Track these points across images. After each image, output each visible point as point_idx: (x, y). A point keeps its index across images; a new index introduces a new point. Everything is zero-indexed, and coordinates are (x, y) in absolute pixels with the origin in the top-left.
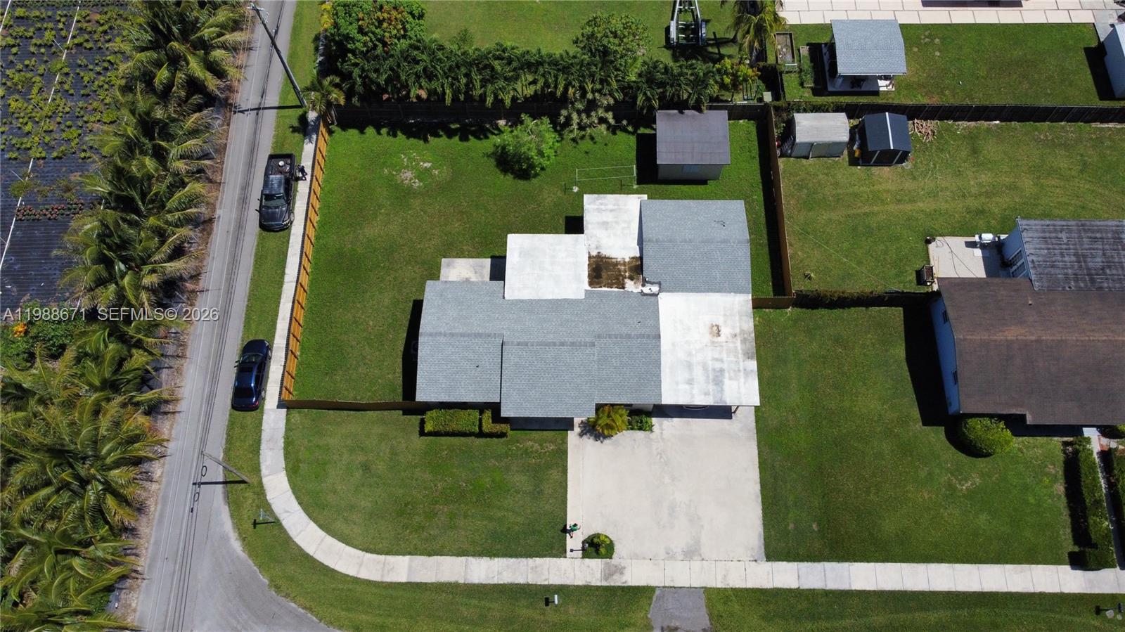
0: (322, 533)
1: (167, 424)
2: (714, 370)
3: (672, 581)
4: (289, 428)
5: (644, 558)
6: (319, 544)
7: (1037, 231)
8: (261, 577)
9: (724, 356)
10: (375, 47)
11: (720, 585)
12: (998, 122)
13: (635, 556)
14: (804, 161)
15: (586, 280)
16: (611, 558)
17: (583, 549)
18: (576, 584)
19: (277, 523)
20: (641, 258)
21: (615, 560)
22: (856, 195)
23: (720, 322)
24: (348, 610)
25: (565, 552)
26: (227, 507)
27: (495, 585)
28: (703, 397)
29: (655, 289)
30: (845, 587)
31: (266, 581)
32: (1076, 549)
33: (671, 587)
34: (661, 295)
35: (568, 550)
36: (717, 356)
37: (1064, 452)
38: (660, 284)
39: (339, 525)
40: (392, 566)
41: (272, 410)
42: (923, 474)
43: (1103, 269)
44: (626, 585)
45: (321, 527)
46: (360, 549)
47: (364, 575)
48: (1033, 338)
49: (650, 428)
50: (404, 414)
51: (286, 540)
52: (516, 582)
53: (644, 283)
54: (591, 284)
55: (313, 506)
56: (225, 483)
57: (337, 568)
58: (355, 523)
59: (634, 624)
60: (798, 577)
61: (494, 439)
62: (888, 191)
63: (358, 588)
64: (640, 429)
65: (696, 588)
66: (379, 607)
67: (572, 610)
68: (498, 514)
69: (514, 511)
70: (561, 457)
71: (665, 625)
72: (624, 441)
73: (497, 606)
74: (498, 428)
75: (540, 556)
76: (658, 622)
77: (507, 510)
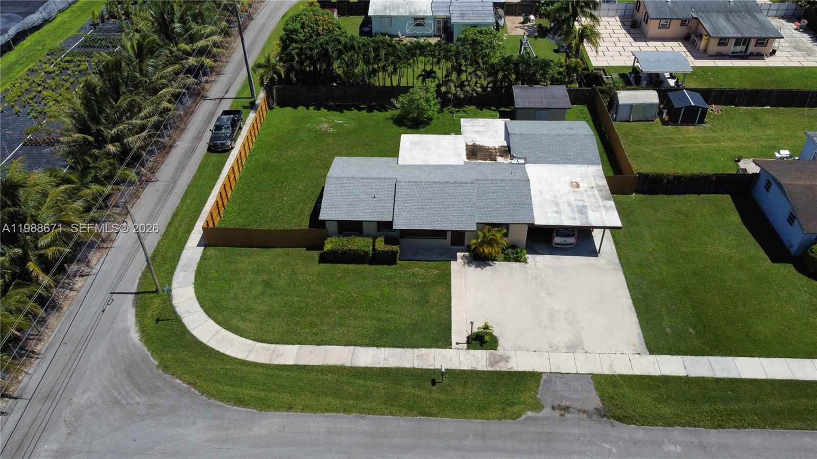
0: (218, 327)
1: (98, 255)
2: (578, 206)
3: (558, 368)
4: (203, 258)
5: (528, 350)
6: (214, 335)
8: (152, 359)
9: (585, 199)
10: (312, 37)
11: (606, 372)
12: (768, 107)
13: (517, 349)
14: (627, 123)
15: (464, 156)
16: (496, 349)
17: (468, 342)
18: (462, 368)
19: (177, 319)
20: (509, 147)
21: (500, 351)
22: (672, 139)
23: (578, 180)
24: (232, 385)
25: (451, 344)
26: (134, 310)
27: (380, 368)
29: (522, 161)
30: (734, 375)
31: (156, 363)
33: (559, 373)
34: (527, 165)
35: (454, 342)
36: (578, 198)
38: (525, 159)
39: (235, 322)
40: (280, 353)
41: (193, 247)
44: (512, 370)
45: (219, 323)
46: (252, 340)
47: (252, 358)
49: (525, 261)
50: (307, 250)
51: (183, 331)
52: (402, 366)
53: (512, 157)
54: (468, 158)
55: (213, 309)
56: (135, 293)
57: (227, 353)
58: (251, 321)
59: (523, 403)
60: (685, 367)
61: (385, 266)
62: (696, 137)
63: (245, 368)
64: (517, 260)
65: (583, 374)
66: (264, 384)
67: (459, 390)
68: (386, 316)
69: (401, 315)
70: (445, 280)
71: (556, 404)
72: (502, 270)
73: (381, 385)
74: (389, 248)
75: (426, 347)
76: (548, 402)
77: (395, 313)
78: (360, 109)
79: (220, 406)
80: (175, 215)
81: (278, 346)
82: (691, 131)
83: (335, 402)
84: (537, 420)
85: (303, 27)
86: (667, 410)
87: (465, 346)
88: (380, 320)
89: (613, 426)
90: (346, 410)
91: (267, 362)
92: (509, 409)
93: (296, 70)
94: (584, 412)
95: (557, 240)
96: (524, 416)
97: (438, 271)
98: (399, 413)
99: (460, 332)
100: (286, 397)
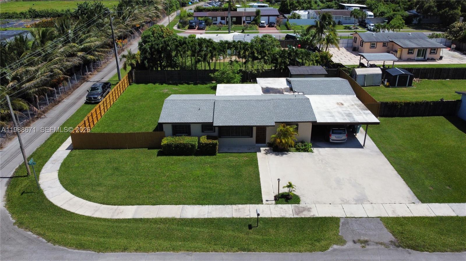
0: (72, 196)
2: (345, 113)
3: (352, 214)
5: (325, 203)
6: (67, 201)
8: (11, 219)
9: (350, 110)
11: (391, 215)
12: (449, 80)
13: (317, 202)
15: (261, 92)
16: (299, 203)
17: (275, 199)
18: (273, 217)
19: (39, 192)
20: (291, 88)
21: (302, 205)
23: (342, 102)
24: (76, 234)
25: (262, 201)
27: (205, 219)
29: (301, 94)
31: (14, 221)
33: (353, 217)
34: (306, 95)
35: (264, 199)
36: (345, 110)
40: (121, 211)
41: (62, 150)
44: (315, 217)
46: (99, 203)
47: (97, 215)
49: (312, 152)
50: (148, 149)
51: (43, 199)
52: (223, 217)
53: (294, 92)
54: (264, 93)
56: (10, 178)
57: (76, 212)
58: (100, 191)
59: (329, 239)
60: (453, 210)
61: (207, 157)
63: (89, 222)
65: (373, 218)
66: (104, 233)
67: (272, 231)
68: (208, 186)
69: (221, 184)
70: (255, 163)
71: (356, 239)
72: (295, 158)
73: (206, 230)
74: (210, 141)
75: (242, 204)
76: (349, 238)
77: (216, 184)
78: (189, 84)
79: (63, 250)
81: (120, 206)
82: (404, 90)
83: (166, 244)
84: (343, 251)
86: (451, 240)
87: (274, 202)
88: (204, 188)
89: (410, 253)
90: (174, 249)
91: (110, 217)
92: (317, 244)
94: (381, 244)
95: (333, 137)
96: (330, 249)
97: (247, 159)
98: (223, 250)
99: (268, 193)
100: (123, 241)
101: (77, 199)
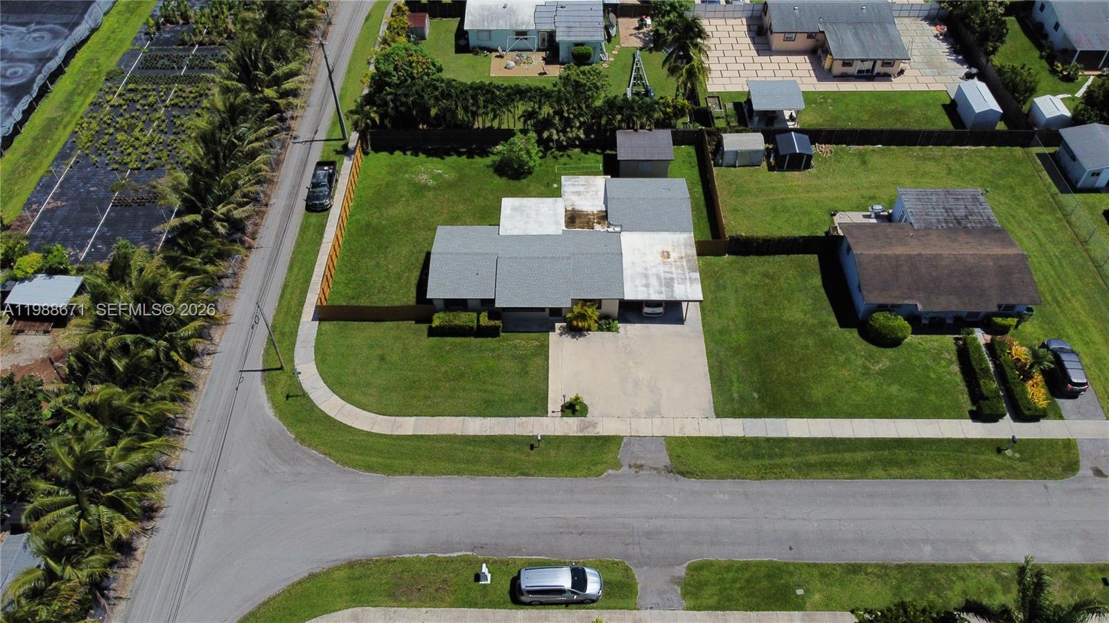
0: (343, 402)
1: (219, 332)
2: (665, 278)
3: (637, 432)
4: (319, 334)
5: (613, 417)
6: (340, 410)
7: (913, 195)
8: (289, 433)
9: (673, 270)
10: (406, 80)
11: (677, 435)
12: (880, 146)
13: (604, 415)
14: (733, 169)
15: (564, 224)
16: (585, 416)
17: (562, 411)
18: (556, 434)
19: (305, 395)
20: (606, 211)
21: (589, 418)
22: (774, 188)
23: (669, 249)
24: (362, 454)
25: (547, 413)
26: (264, 387)
27: (487, 436)
28: (657, 295)
29: (618, 229)
30: (785, 435)
31: (293, 436)
32: (974, 408)
33: (637, 436)
34: (622, 233)
35: (550, 410)
36: (668, 270)
37: (956, 344)
38: (621, 226)
39: (357, 397)
40: (400, 424)
41: (307, 322)
42: (842, 359)
43: (966, 216)
44: (598, 435)
45: (342, 398)
46: (374, 413)
47: (376, 430)
48: (915, 253)
49: (617, 330)
50: (416, 323)
51: (312, 407)
52: (506, 434)
53: (609, 225)
54: (567, 227)
55: (336, 384)
56: (262, 371)
57: (354, 426)
58: (371, 395)
59: (606, 462)
60: (744, 428)
61: (490, 339)
62: (799, 186)
63: (371, 439)
64: (609, 330)
65: (657, 437)
66: (388, 452)
67: (553, 453)
68: (491, 388)
69: (504, 386)
70: (544, 350)
71: (632, 463)
72: (596, 339)
73: (489, 450)
74: (492, 323)
75: (526, 416)
76: (626, 461)
77: (498, 385)
78: (460, 154)
79: (354, 473)
80: (285, 286)
81: (398, 418)
82: (795, 177)
83: (450, 466)
84: (616, 476)
85: (396, 69)
86: (722, 466)
87: (560, 414)
88: (485, 392)
89: (677, 480)
90: (459, 473)
91: (389, 433)
92: (593, 468)
93: (391, 117)
94: (655, 469)
95: (647, 310)
96: (605, 474)
97: (537, 343)
98: (503, 474)
99: (555, 402)
100: (409, 463)
101: (349, 406)
